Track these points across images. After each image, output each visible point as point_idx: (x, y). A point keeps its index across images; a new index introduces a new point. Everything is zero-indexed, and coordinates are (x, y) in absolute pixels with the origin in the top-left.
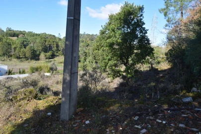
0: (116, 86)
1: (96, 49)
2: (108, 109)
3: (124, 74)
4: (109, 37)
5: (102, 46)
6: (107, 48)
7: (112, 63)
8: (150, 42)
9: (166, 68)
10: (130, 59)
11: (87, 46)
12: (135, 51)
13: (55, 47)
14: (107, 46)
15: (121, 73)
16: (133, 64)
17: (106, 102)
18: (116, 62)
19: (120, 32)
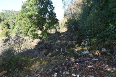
0: (35, 44)
1: (20, 20)
2: (30, 68)
3: (41, 36)
4: (29, 11)
5: (24, 17)
6: (28, 18)
7: (32, 29)
8: (56, 15)
9: (64, 31)
10: (44, 26)
11: (15, 18)
12: (47, 21)
14: (27, 17)
15: (39, 36)
16: (46, 30)
17: (29, 61)
18: (34, 28)
19: (36, 7)
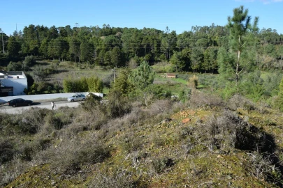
13: (156, 48)
